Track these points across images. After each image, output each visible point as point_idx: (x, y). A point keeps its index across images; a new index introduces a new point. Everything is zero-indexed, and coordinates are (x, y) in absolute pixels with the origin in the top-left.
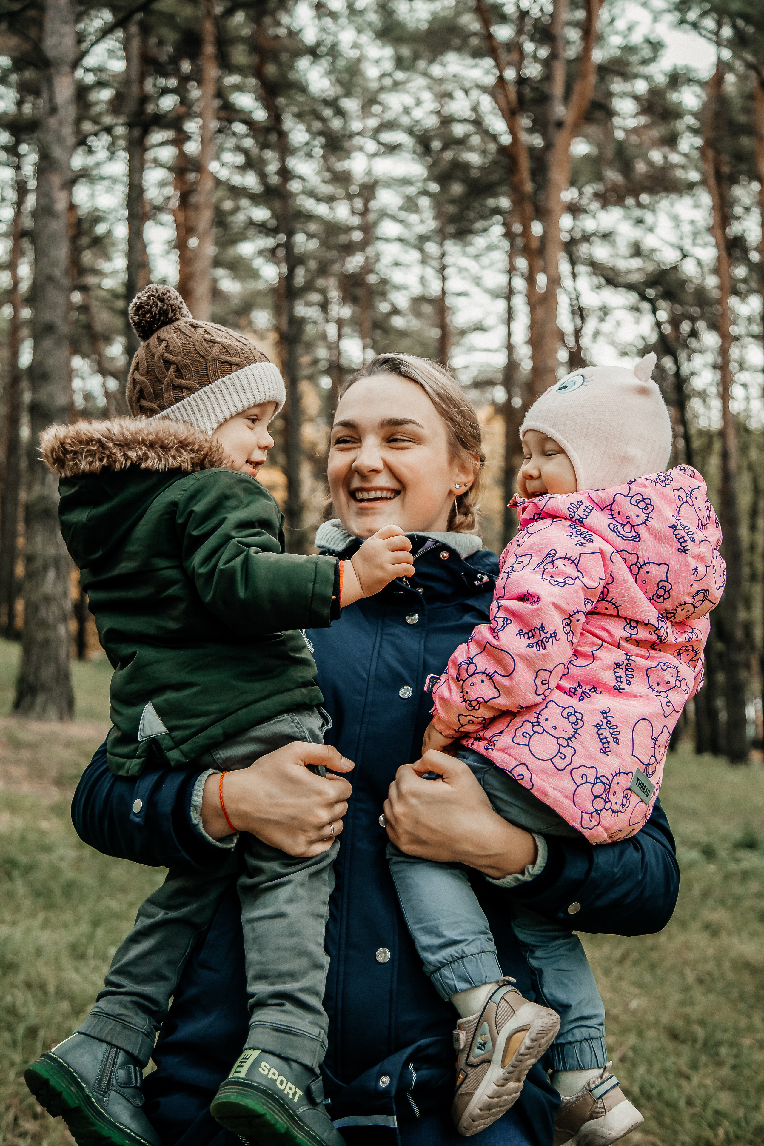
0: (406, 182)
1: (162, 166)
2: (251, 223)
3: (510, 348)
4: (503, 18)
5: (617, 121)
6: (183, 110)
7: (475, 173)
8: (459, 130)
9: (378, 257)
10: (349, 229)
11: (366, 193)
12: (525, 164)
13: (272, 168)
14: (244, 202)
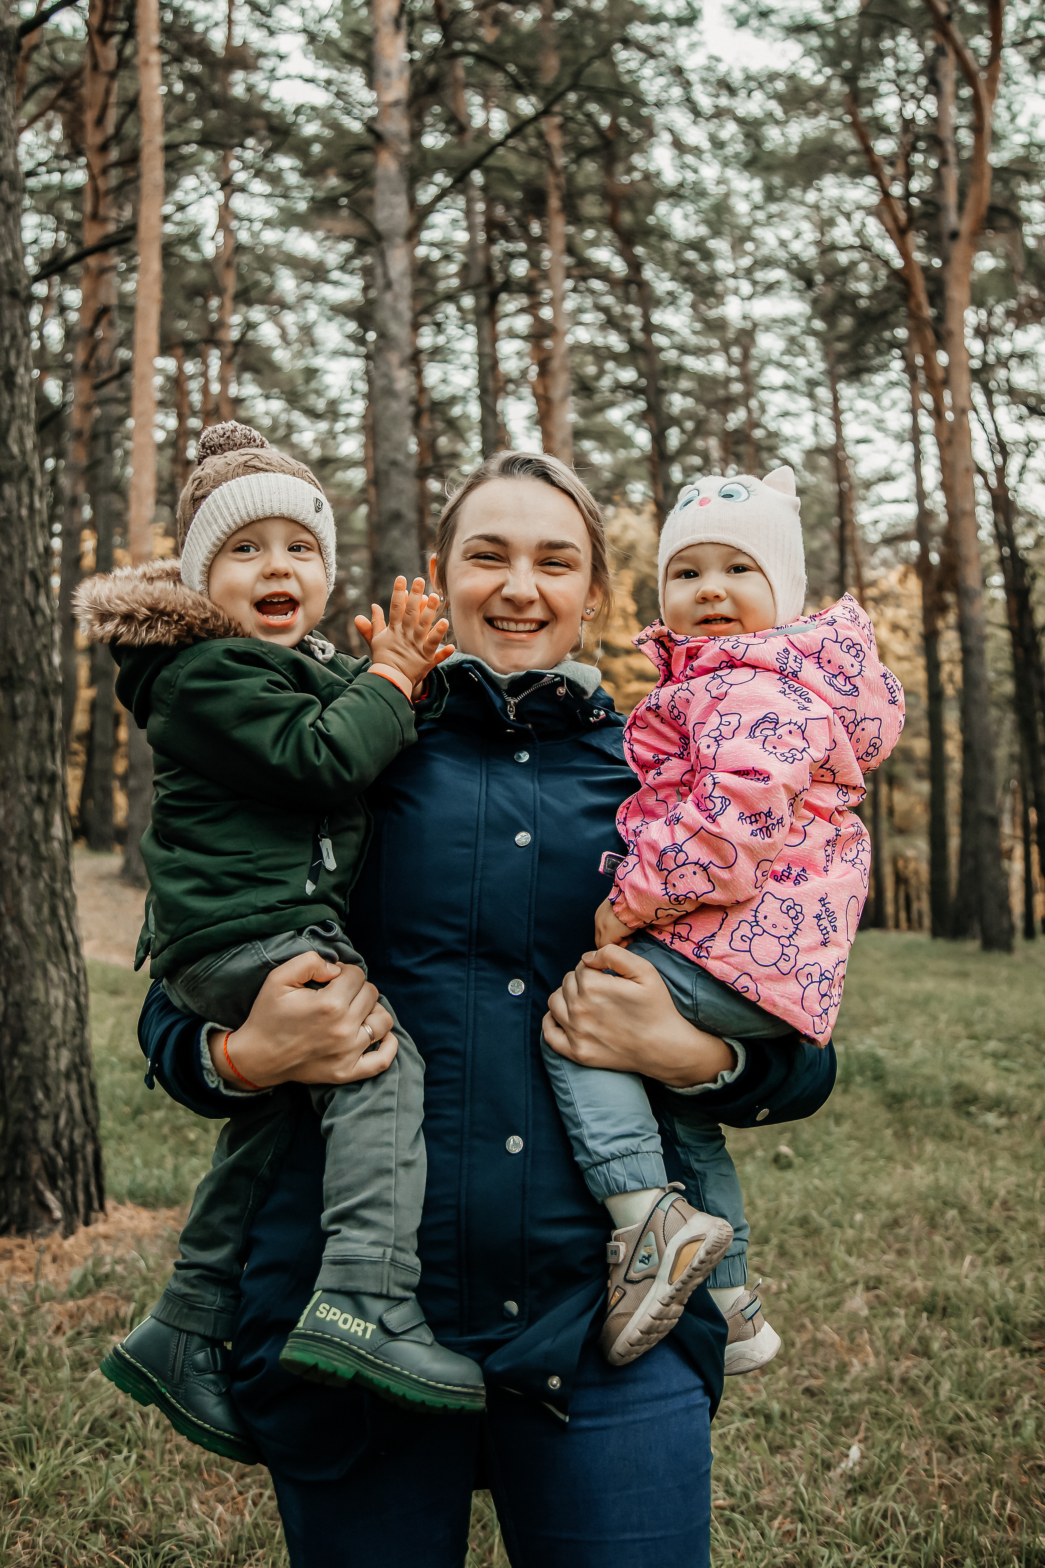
0: (788, 321)
1: (517, 336)
2: (618, 386)
3: (921, 496)
4: (885, 131)
5: (1027, 229)
6: (534, 273)
7: (863, 303)
8: (843, 258)
9: (763, 408)
10: (728, 380)
11: (744, 340)
12: (920, 286)
13: (637, 324)
14: (610, 365)
